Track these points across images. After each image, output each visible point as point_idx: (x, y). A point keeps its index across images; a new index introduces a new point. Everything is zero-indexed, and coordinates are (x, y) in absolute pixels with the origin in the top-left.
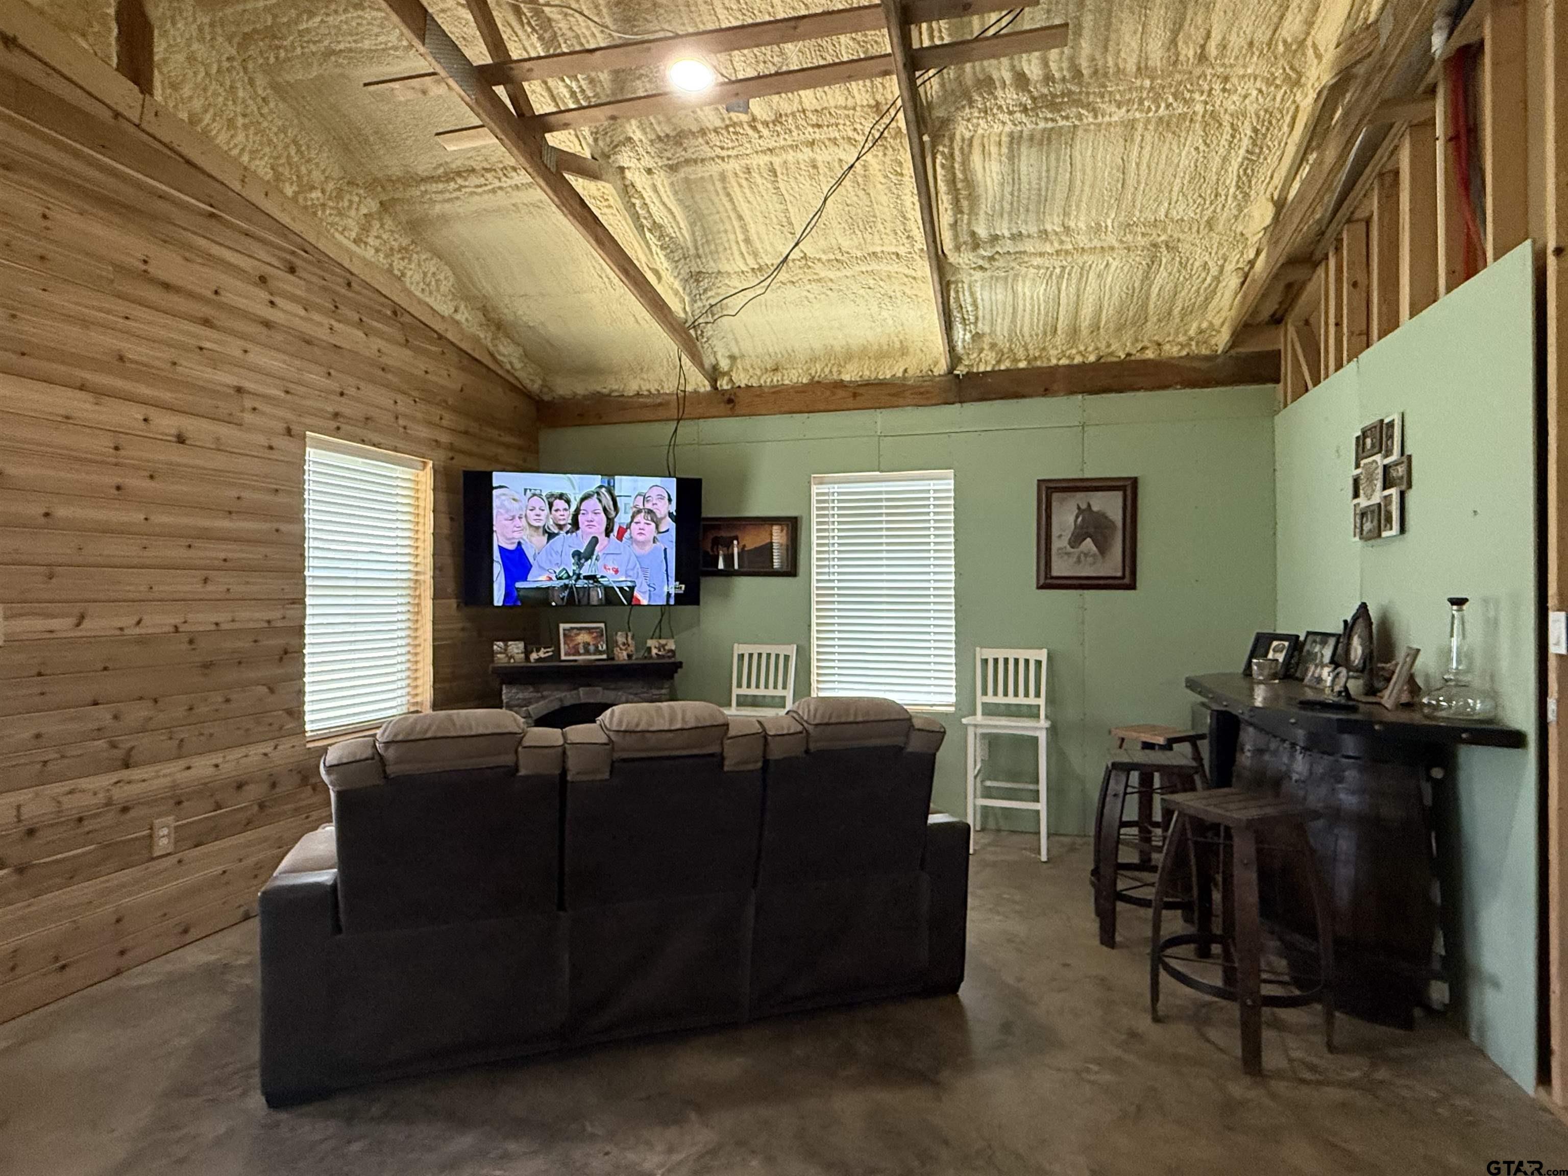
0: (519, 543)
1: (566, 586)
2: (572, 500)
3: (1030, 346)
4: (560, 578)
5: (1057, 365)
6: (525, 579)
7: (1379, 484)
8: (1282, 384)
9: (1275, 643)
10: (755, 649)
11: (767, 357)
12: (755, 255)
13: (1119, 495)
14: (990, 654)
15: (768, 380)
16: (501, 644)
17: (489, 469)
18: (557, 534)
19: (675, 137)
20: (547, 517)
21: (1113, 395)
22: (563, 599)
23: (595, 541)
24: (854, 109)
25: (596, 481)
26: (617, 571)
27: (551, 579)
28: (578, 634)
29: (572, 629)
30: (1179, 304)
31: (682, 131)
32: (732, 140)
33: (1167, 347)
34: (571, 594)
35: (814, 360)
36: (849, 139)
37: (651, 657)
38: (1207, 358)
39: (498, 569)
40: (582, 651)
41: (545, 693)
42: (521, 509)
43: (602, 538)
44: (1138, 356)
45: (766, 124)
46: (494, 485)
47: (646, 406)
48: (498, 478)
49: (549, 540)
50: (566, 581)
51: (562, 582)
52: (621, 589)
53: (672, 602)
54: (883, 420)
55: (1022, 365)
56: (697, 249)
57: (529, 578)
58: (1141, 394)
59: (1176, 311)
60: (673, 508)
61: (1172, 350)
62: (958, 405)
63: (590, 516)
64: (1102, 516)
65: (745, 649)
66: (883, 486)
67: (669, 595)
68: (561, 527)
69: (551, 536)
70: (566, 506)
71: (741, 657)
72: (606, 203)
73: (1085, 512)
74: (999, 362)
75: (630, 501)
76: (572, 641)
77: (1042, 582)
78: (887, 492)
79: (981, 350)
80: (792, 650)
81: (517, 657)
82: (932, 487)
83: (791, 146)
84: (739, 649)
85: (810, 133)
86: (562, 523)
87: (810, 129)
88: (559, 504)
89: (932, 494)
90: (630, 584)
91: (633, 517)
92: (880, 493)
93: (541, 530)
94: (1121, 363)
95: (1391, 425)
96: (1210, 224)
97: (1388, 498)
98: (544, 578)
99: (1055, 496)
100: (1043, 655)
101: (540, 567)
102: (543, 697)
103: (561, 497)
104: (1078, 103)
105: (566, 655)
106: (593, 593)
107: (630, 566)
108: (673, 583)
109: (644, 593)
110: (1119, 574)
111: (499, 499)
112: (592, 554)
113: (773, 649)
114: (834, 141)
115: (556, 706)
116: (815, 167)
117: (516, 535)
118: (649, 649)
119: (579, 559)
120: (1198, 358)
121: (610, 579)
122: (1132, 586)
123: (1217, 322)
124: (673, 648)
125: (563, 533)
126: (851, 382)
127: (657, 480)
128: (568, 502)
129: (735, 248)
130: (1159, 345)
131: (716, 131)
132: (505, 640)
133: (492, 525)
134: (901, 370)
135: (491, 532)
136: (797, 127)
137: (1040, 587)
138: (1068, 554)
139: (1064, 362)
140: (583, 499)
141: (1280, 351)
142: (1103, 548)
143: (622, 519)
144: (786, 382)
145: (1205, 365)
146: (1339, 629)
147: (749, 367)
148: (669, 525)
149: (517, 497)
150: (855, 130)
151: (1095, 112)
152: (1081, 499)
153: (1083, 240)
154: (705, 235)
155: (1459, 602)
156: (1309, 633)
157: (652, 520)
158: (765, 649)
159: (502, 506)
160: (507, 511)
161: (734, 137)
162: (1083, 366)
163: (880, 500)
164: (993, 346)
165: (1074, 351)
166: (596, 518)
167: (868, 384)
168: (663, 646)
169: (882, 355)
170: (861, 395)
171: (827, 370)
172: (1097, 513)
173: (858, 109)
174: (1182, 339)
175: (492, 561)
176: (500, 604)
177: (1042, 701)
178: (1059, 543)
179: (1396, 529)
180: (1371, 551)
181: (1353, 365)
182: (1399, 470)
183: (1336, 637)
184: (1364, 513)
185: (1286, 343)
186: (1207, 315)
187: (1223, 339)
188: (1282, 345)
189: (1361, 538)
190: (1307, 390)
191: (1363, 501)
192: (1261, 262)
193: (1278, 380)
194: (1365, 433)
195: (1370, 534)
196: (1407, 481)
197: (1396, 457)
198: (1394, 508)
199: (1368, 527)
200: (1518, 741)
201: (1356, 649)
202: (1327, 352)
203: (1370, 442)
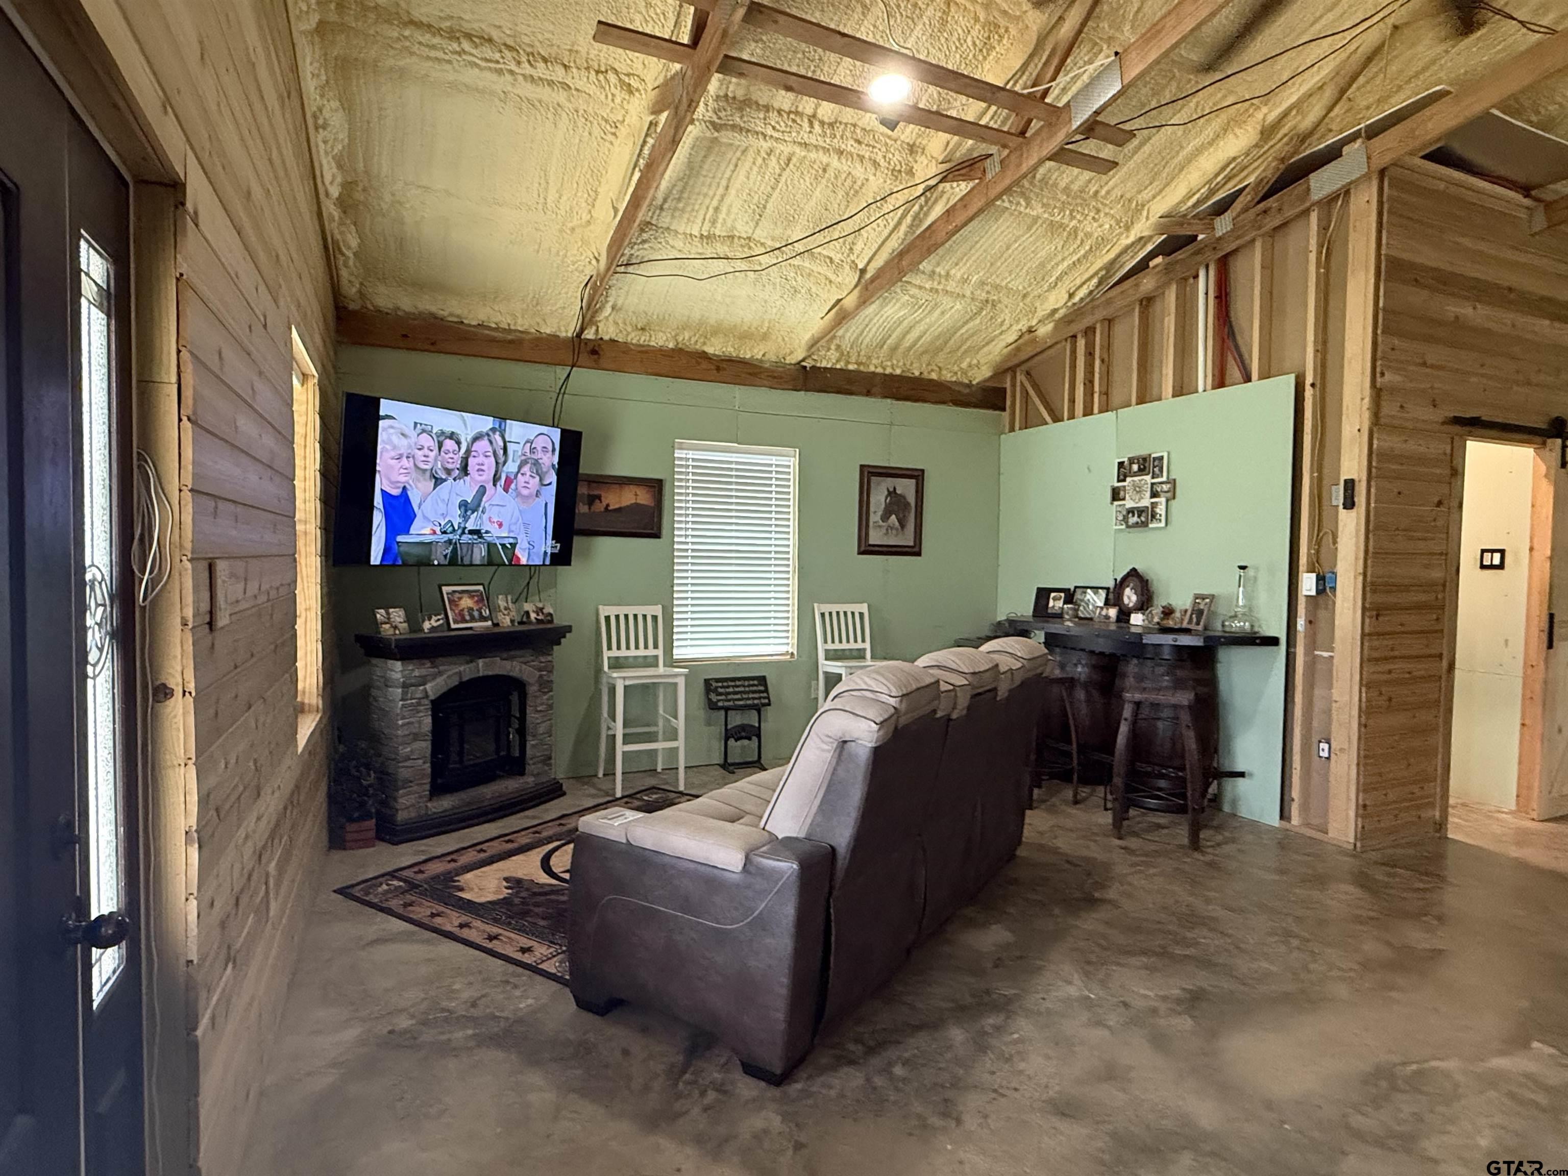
0: (404, 488)
1: (450, 542)
2: (463, 440)
3: (863, 353)
4: (444, 533)
5: (873, 373)
6: (407, 532)
7: (1148, 494)
8: (1007, 413)
9: (1053, 595)
10: (622, 610)
11: (643, 316)
12: (714, 222)
13: (913, 481)
14: (827, 608)
15: (634, 338)
16: (382, 611)
17: (377, 395)
18: (445, 480)
19: (741, 102)
20: (436, 460)
21: (909, 403)
22: (445, 556)
23: (482, 491)
24: (895, 141)
25: (486, 423)
26: (500, 525)
27: (434, 533)
28: (460, 599)
29: (454, 592)
30: (969, 344)
31: (750, 100)
32: (786, 126)
33: (944, 372)
34: (455, 551)
35: (685, 327)
36: (875, 161)
37: (530, 623)
38: (968, 386)
39: (378, 519)
40: (468, 618)
41: (441, 668)
42: (410, 447)
43: (489, 486)
44: (928, 376)
45: (822, 123)
46: (382, 413)
47: (493, 340)
48: (386, 407)
49: (436, 486)
50: (451, 536)
51: (445, 537)
52: (503, 545)
53: (548, 562)
54: (739, 395)
55: (851, 367)
56: (665, 200)
57: (412, 531)
58: (927, 405)
59: (964, 348)
60: (556, 460)
61: (948, 376)
62: (802, 393)
63: (481, 459)
64: (902, 497)
65: (612, 611)
66: (734, 457)
67: (545, 553)
68: (448, 472)
69: (438, 481)
70: (456, 447)
71: (608, 618)
72: (613, 130)
73: (892, 493)
74: (838, 361)
75: (518, 448)
76: (457, 605)
77: (863, 549)
78: (737, 463)
79: (829, 349)
80: (657, 610)
81: (400, 626)
82: (774, 462)
83: (824, 148)
84: (604, 611)
85: (850, 145)
86: (450, 466)
87: (853, 142)
88: (449, 444)
89: (774, 468)
90: (511, 541)
91: (520, 467)
92: (731, 462)
93: (428, 474)
95: (1161, 459)
96: (1025, 296)
97: (1154, 505)
98: (427, 531)
99: (874, 479)
100: (864, 608)
101: (425, 517)
102: (440, 673)
103: (452, 436)
105: (455, 622)
106: (476, 550)
107: (514, 520)
108: (550, 542)
109: (524, 550)
110: (912, 544)
111: (386, 434)
112: (479, 505)
113: (640, 610)
114: (861, 158)
115: (455, 682)
116: (825, 170)
117: (402, 479)
118: (527, 613)
119: (466, 511)
120: (961, 384)
121: (495, 534)
122: (919, 553)
123: (982, 361)
124: (551, 611)
125: (451, 480)
126: (715, 355)
127: (544, 429)
128: (459, 443)
129: (702, 212)
130: (941, 369)
131: (779, 112)
132: (386, 608)
133: (375, 464)
134: (761, 353)
135: (373, 472)
136: (842, 137)
137: (860, 553)
138: (880, 527)
139: (879, 370)
140: (476, 439)
141: (1005, 389)
142: (902, 522)
143: (511, 467)
144: (652, 344)
145: (966, 391)
146: (1111, 584)
147: (620, 322)
148: (552, 478)
149: (407, 432)
150: (885, 157)
151: (1028, 204)
152: (889, 482)
154: (682, 192)
155: (1243, 568)
156: (1076, 587)
157: (538, 474)
158: (631, 610)
159: (390, 442)
160: (395, 448)
161: (790, 123)
162: (891, 376)
163: (731, 469)
164: (838, 347)
165: (889, 363)
166: (486, 461)
167: (730, 361)
168: (541, 609)
169: (745, 336)
170: (725, 369)
171: (693, 340)
172: (900, 495)
173: (899, 142)
174: (956, 368)
175: (372, 507)
176: (378, 563)
177: (867, 645)
178: (875, 517)
179: (1163, 524)
180: (1138, 536)
181: (1110, 415)
182: (1165, 487)
183: (1108, 589)
184: (1131, 511)
185: (1014, 386)
186: (978, 357)
187: (981, 374)
188: (1008, 385)
189: (1128, 527)
190: (1046, 423)
191: (1129, 504)
192: (1045, 330)
193: (1004, 409)
194: (1131, 461)
195: (1136, 525)
196: (1172, 495)
197: (1164, 479)
198: (1161, 510)
199: (1133, 520)
200: (1273, 641)
201: (1130, 597)
202: (1072, 401)
203: (1135, 467)
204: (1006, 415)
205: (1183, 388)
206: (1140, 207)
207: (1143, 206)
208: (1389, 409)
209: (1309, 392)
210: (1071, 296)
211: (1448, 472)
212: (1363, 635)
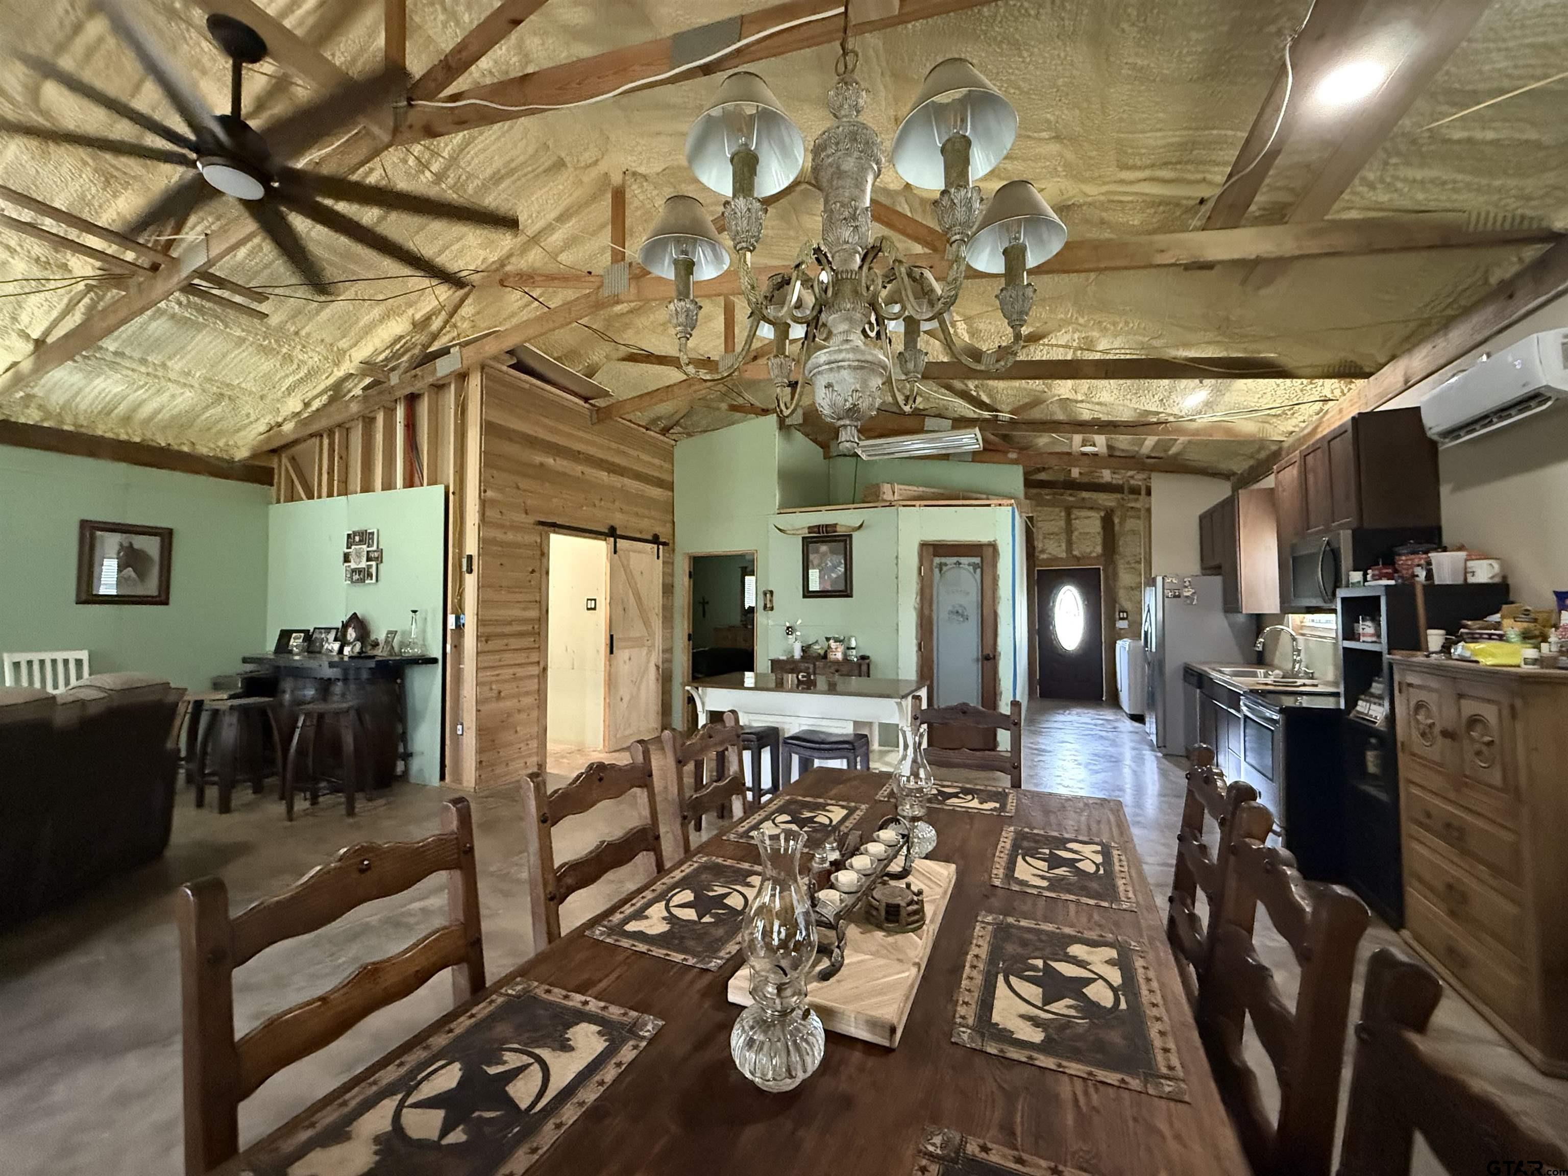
3: (81, 419)
7: (365, 559)
8: (275, 487)
9: (292, 635)
13: (158, 539)
14: (24, 657)
30: (219, 426)
33: (198, 447)
38: (227, 461)
44: (176, 447)
55: (67, 428)
58: (176, 472)
59: (214, 430)
61: (203, 451)
64: (142, 553)
73: (128, 547)
74: (45, 420)
77: (81, 599)
79: (28, 407)
94: (162, 448)
95: (373, 533)
96: (262, 398)
97: (370, 567)
99: (97, 533)
100: (83, 655)
104: (217, 317)
120: (218, 458)
122: (166, 602)
123: (240, 443)
130: (193, 444)
137: (79, 603)
139: (109, 435)
141: (274, 469)
142: (142, 575)
145: (225, 465)
146: (340, 625)
152: (123, 538)
153: (172, 375)
155: (414, 612)
156: (318, 628)
162: (127, 442)
164: (44, 408)
165: (122, 431)
172: (138, 550)
174: (212, 446)
179: (374, 580)
180: (359, 589)
181: (343, 498)
182: (376, 555)
183: (337, 629)
184: (354, 571)
185: (280, 466)
186: (236, 438)
187: (242, 454)
188: (275, 466)
189: (352, 582)
190: (302, 499)
191: (353, 565)
192: (288, 427)
193: (272, 485)
194: (355, 533)
195: (358, 581)
196: (379, 560)
197: (374, 548)
198: (374, 571)
199: (356, 577)
200: (434, 661)
201: (351, 634)
202: (320, 484)
203: (357, 538)
204: (274, 489)
205: (388, 485)
206: (342, 353)
207: (345, 352)
208: (490, 513)
209: (451, 497)
210: (307, 405)
211: (539, 553)
212: (477, 653)
